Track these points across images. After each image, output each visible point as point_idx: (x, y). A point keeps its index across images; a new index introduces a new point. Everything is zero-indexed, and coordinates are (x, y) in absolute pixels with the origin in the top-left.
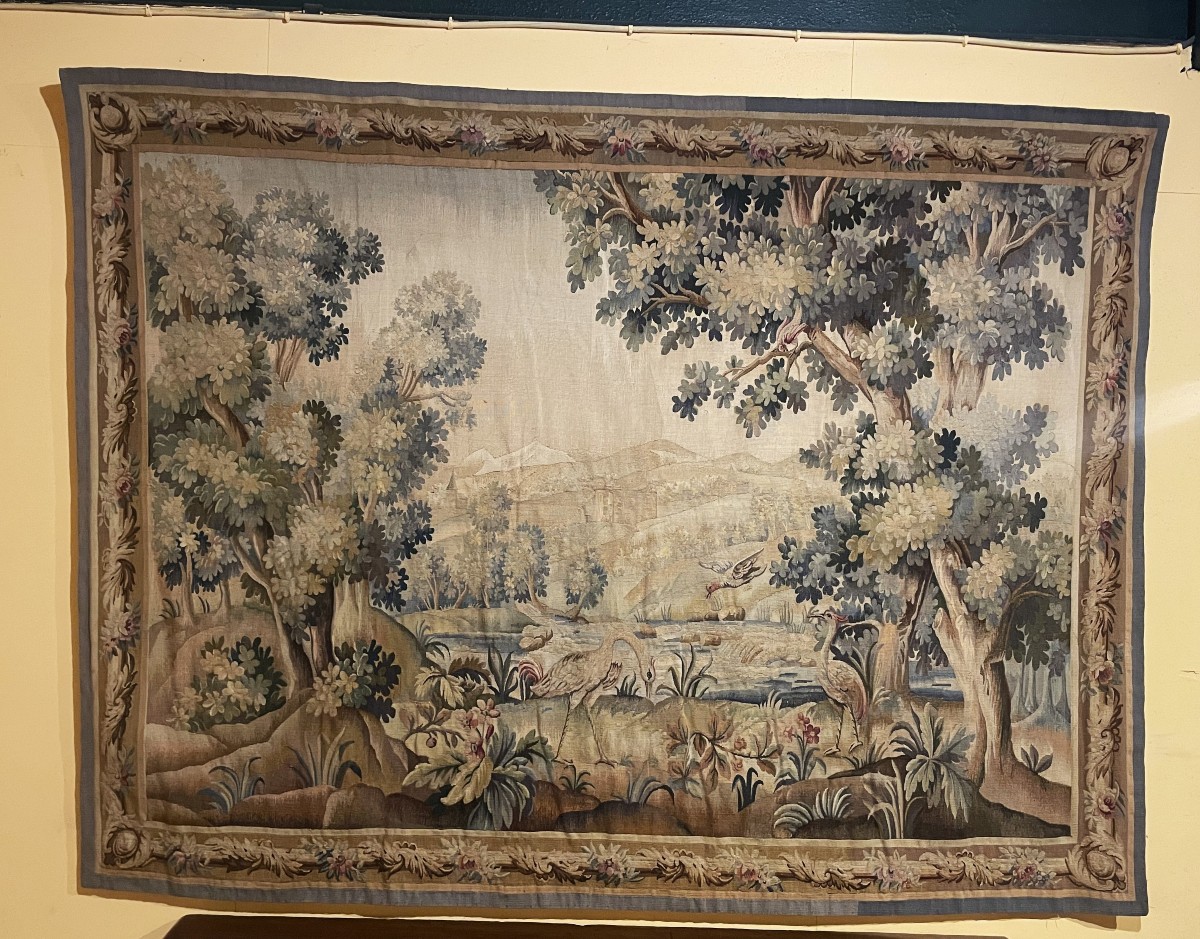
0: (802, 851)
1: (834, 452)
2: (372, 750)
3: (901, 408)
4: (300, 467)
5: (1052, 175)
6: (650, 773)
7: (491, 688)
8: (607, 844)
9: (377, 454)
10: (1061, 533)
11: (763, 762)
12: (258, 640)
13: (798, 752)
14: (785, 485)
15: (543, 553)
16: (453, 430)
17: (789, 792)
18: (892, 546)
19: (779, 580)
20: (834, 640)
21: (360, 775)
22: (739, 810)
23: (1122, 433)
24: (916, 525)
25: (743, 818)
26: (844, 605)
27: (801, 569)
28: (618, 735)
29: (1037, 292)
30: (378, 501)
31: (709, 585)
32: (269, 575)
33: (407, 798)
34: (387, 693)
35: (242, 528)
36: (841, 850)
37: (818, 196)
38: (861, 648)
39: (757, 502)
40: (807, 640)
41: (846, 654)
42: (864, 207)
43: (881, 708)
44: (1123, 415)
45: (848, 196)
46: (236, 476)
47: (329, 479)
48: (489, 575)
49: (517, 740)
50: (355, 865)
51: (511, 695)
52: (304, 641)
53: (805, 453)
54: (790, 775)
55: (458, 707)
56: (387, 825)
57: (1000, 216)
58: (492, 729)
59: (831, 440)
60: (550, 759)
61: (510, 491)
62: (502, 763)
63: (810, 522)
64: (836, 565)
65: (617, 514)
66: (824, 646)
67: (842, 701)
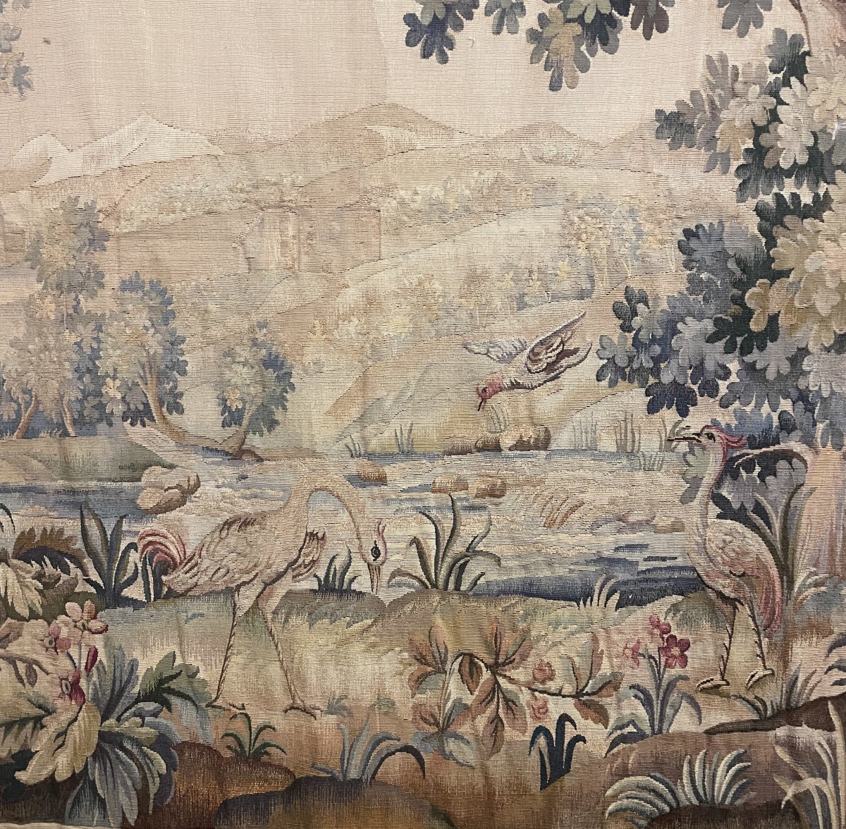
1: (724, 115)
6: (379, 725)
7: (89, 581)
11: (584, 703)
13: (648, 684)
14: (626, 187)
15: (173, 333)
17: (633, 755)
18: (839, 298)
19: (615, 372)
20: (719, 483)
22: (543, 787)
25: (550, 800)
26: (741, 416)
27: (657, 349)
28: (322, 662)
31: (482, 386)
38: (771, 496)
39: (572, 224)
40: (668, 483)
41: (743, 508)
43: (810, 608)
48: (70, 375)
49: (141, 671)
51: (126, 592)
53: (667, 118)
54: (635, 726)
55: (34, 615)
58: (94, 655)
59: (719, 91)
60: (203, 705)
61: (101, 215)
62: (115, 715)
63: (674, 257)
64: (724, 340)
65: (307, 253)
66: (699, 494)
67: (732, 595)
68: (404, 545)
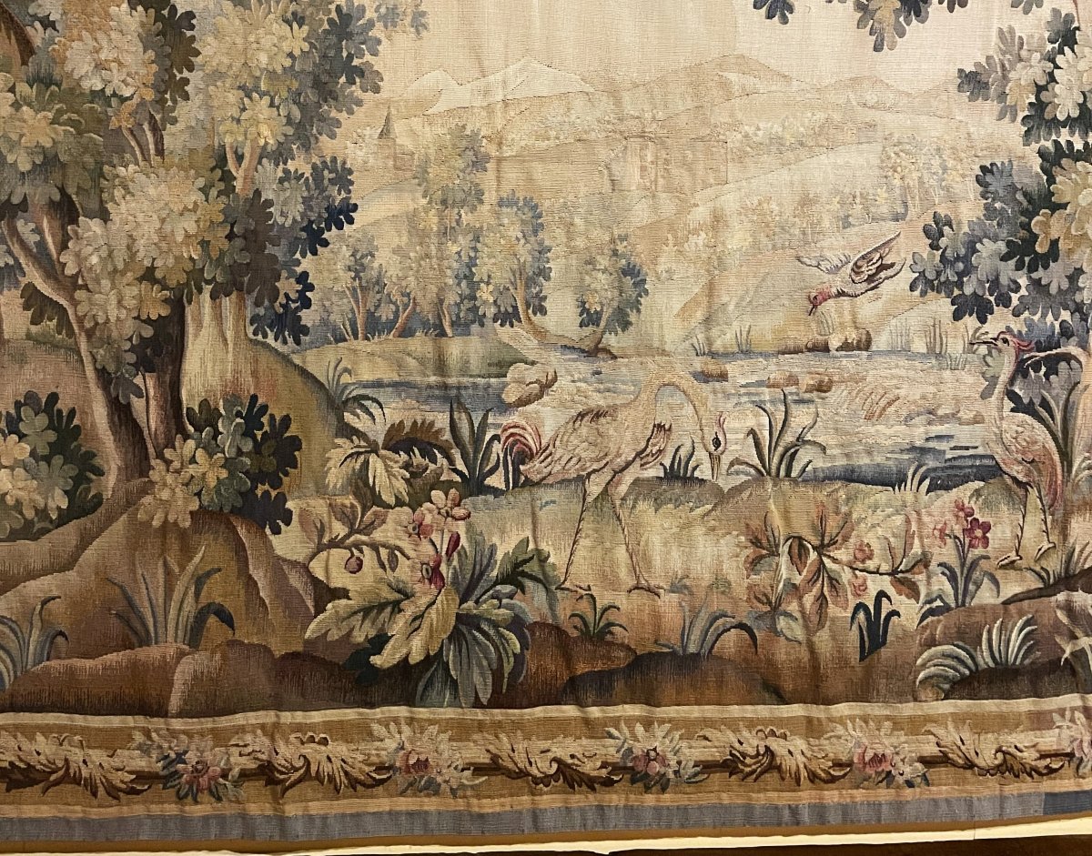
0: (959, 719)
1: (1012, 75)
2: (251, 584)
4: (123, 100)
6: (718, 603)
7: (456, 471)
8: (648, 723)
9: (258, 78)
11: (899, 580)
12: (53, 398)
13: (953, 561)
14: (933, 130)
15: (541, 243)
16: (389, 38)
17: (940, 625)
19: (926, 284)
20: (1012, 381)
21: (231, 625)
22: (862, 659)
25: (868, 672)
26: (1030, 325)
27: (961, 266)
28: (665, 544)
30: (261, 158)
31: (813, 295)
32: (71, 285)
33: (314, 659)
34: (276, 484)
35: (24, 205)
36: (1020, 714)
38: (1054, 392)
39: (889, 158)
40: (970, 381)
41: (1031, 402)
43: (1085, 488)
46: (11, 117)
47: (174, 121)
48: (450, 282)
49: (499, 556)
50: (225, 776)
51: (489, 481)
52: (134, 399)
53: (967, 76)
54: (942, 600)
55: (400, 503)
56: (279, 706)
58: (455, 541)
59: (1008, 56)
60: (554, 587)
61: (484, 140)
62: (474, 598)
63: (973, 189)
65: (663, 177)
66: (996, 391)
67: (1025, 480)
68: (742, 436)
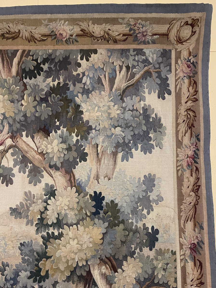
3: (70, 180)
5: (148, 43)
10: (168, 250)
18: (66, 265)
23: (198, 189)
24: (80, 250)
29: (145, 110)
37: (16, 60)
42: (42, 66)
44: (198, 179)
45: (33, 60)
57: (121, 67)
64: (33, 278)
